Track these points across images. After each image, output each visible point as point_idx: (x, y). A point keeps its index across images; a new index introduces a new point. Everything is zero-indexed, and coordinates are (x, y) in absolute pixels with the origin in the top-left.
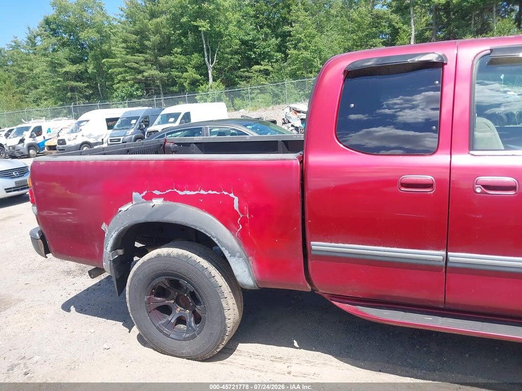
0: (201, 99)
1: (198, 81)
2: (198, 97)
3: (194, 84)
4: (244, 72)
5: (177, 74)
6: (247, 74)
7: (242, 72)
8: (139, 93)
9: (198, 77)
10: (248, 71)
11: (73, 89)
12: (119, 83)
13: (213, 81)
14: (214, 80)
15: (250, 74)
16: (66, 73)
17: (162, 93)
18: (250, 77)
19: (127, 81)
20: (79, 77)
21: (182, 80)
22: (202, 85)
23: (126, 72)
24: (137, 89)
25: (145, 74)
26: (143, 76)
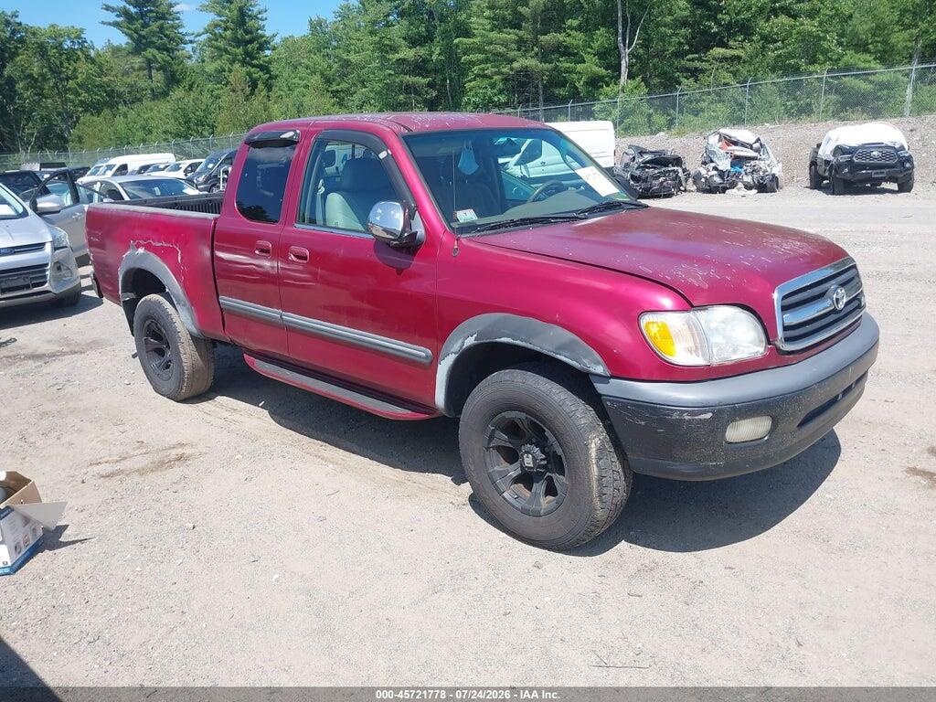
0: (601, 111)
1: (601, 78)
2: (597, 108)
3: (595, 83)
4: (693, 60)
5: (568, 65)
6: (697, 64)
7: (690, 61)
8: (503, 99)
9: (603, 72)
10: (700, 59)
11: (408, 89)
12: (475, 79)
13: (629, 77)
14: (631, 76)
15: (704, 65)
16: (402, 61)
17: (541, 98)
18: (703, 71)
19: (485, 76)
20: (420, 67)
21: (574, 76)
22: (608, 86)
23: (486, 61)
24: (501, 92)
25: (516, 65)
26: (512, 69)
